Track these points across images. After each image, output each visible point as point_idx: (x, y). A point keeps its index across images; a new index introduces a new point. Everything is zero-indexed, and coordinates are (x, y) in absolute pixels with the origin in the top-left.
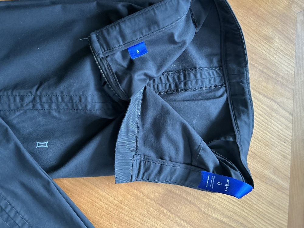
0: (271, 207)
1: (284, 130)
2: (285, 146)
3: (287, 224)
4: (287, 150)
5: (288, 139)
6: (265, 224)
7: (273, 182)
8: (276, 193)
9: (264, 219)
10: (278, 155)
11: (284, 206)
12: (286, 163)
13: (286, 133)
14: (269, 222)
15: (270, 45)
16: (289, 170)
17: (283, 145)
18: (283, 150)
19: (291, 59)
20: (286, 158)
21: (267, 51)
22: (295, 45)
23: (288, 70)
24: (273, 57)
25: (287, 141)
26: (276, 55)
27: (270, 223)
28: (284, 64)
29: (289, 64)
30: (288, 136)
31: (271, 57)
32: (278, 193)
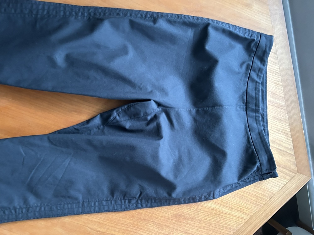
0: (276, 120)
1: (273, 66)
2: (276, 77)
3: (290, 131)
4: (278, 79)
5: (277, 72)
6: (274, 133)
7: (273, 103)
8: (277, 110)
9: (273, 130)
10: (272, 83)
11: (285, 118)
12: (279, 88)
13: (275, 68)
14: (276, 131)
15: (250, 9)
16: (282, 93)
17: (275, 76)
18: (275, 80)
19: (267, 16)
20: (279, 84)
21: (249, 13)
22: (268, 5)
23: (267, 23)
24: (254, 17)
25: (277, 73)
26: (257, 15)
27: (278, 131)
28: (263, 21)
29: (267, 19)
30: (277, 69)
31: (253, 17)
32: (278, 110)
